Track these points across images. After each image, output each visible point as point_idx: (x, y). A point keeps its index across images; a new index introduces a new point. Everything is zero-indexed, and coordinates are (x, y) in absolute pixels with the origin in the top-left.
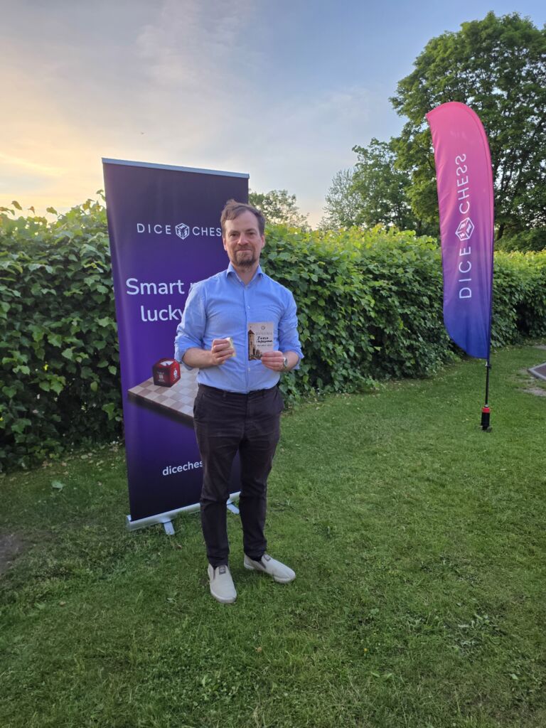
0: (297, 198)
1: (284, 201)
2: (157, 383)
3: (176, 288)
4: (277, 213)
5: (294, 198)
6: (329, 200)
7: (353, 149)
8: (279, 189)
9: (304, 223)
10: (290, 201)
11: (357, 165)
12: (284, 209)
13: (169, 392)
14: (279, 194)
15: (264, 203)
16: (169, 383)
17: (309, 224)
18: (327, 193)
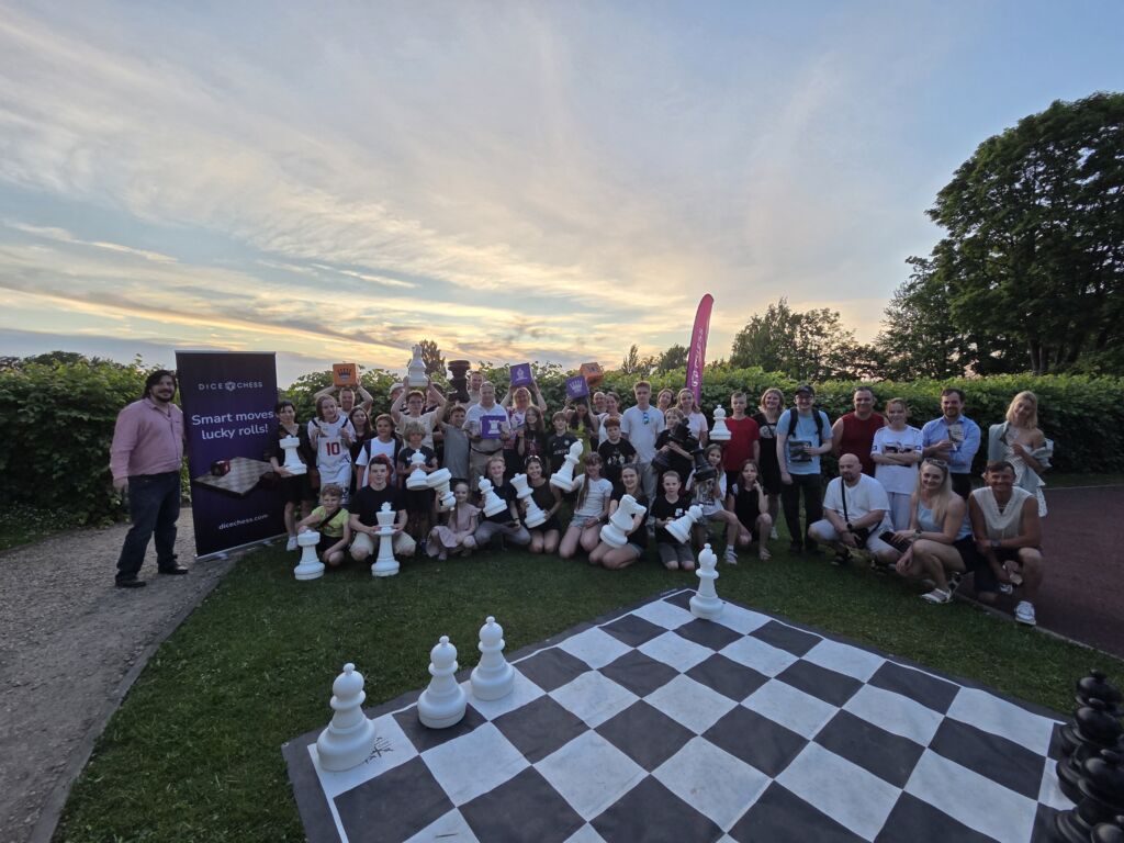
0: (841, 315)
1: (826, 318)
2: (213, 474)
3: (226, 419)
4: (819, 332)
5: (837, 315)
6: (890, 313)
7: (907, 261)
8: (819, 307)
9: (849, 339)
10: (833, 318)
11: (911, 277)
12: (826, 326)
13: (223, 479)
14: (819, 312)
15: (803, 321)
16: (222, 472)
17: (856, 340)
18: (887, 305)
